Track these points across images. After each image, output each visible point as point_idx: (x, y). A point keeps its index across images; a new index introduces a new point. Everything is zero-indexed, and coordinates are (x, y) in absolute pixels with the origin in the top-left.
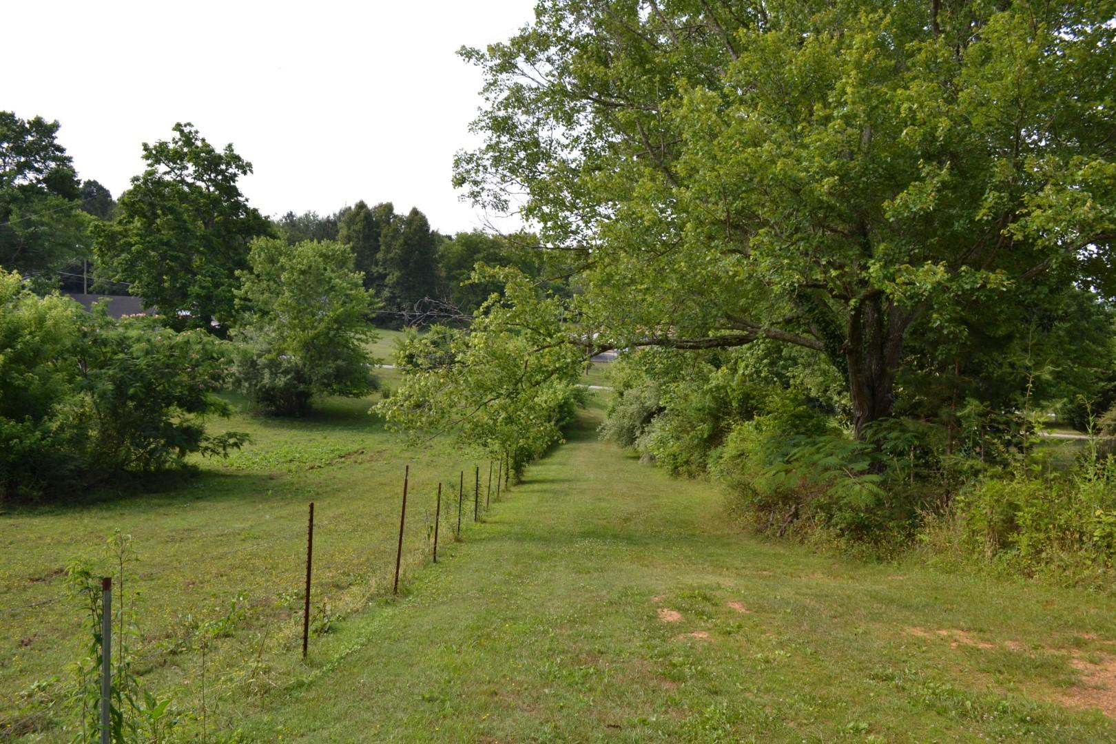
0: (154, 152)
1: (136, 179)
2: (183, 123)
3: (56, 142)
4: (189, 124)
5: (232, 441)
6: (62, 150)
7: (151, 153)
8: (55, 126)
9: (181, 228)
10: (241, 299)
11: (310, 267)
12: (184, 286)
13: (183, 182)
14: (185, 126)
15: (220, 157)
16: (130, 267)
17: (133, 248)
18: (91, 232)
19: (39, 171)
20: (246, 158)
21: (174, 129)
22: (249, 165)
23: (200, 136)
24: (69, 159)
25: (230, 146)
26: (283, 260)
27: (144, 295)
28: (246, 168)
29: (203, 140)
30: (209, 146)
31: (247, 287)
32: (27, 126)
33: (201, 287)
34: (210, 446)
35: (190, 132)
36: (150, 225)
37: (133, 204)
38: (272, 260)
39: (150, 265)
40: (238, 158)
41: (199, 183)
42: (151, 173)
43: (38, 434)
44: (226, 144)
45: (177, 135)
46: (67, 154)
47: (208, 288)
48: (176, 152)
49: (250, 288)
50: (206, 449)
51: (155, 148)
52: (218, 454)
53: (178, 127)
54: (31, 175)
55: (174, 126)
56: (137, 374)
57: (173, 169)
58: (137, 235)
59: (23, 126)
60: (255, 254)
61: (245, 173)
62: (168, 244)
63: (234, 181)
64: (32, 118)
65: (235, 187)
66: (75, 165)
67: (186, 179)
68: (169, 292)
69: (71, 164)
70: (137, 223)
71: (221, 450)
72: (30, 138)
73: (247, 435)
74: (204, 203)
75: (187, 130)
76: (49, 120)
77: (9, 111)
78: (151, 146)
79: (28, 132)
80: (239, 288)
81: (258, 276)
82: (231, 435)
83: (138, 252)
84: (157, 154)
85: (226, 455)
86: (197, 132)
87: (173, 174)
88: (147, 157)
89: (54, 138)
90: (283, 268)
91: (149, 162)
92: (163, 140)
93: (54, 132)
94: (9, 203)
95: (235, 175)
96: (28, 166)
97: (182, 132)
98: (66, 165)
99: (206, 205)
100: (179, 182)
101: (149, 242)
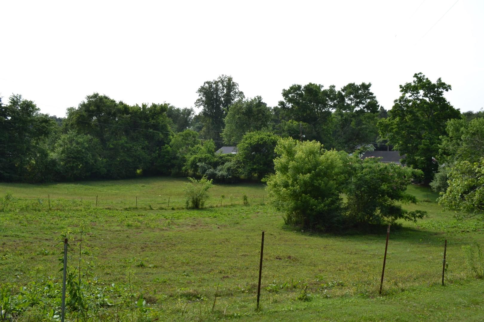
0: (405, 88)
1: (396, 101)
2: (417, 73)
3: (370, 91)
4: (421, 73)
5: (418, 215)
6: (372, 94)
7: (403, 89)
8: (370, 85)
9: (416, 119)
10: (442, 149)
11: (478, 131)
12: (417, 145)
13: (418, 99)
14: (419, 74)
15: (434, 85)
16: (393, 139)
17: (394, 130)
18: (378, 125)
19: (363, 104)
20: (447, 83)
21: (414, 77)
22: (449, 86)
23: (426, 77)
24: (375, 97)
25: (440, 79)
26: (462, 129)
27: (400, 150)
28: (448, 88)
29: (427, 79)
30: (429, 81)
31: (444, 143)
32: (359, 87)
33: (424, 145)
34: (408, 216)
35: (421, 77)
36: (403, 120)
37: (395, 111)
38: (457, 130)
39: (403, 137)
40: (444, 84)
41: (425, 98)
42: (402, 98)
43: (322, 205)
44: (438, 78)
45: (415, 79)
46: (374, 95)
47: (428, 145)
48: (414, 86)
49: (446, 144)
50: (406, 217)
51: (405, 86)
52: (412, 220)
53: (416, 76)
54: (361, 106)
55: (414, 75)
56: (366, 182)
57: (413, 94)
58: (396, 124)
59: (358, 87)
60: (449, 127)
61: (447, 90)
62: (409, 127)
63: (442, 95)
64: (361, 84)
65: (442, 98)
66: (377, 99)
67: (419, 97)
68: (411, 148)
69: (376, 99)
70: (397, 119)
71: (413, 218)
72: (360, 91)
73: (426, 212)
74: (426, 107)
75: (419, 76)
76: (367, 83)
77: (353, 83)
78: (403, 86)
79: (360, 89)
80: (440, 144)
81: (451, 138)
82: (418, 212)
83: (396, 132)
84: (406, 89)
85: (415, 221)
86: (424, 76)
87: (413, 96)
88: (402, 91)
89: (369, 90)
90: (462, 133)
91: (403, 93)
92: (409, 82)
93: (369, 88)
94: (351, 118)
95: (442, 92)
96: (360, 102)
97: (417, 77)
98: (373, 100)
99: (427, 108)
100: (416, 99)
101: (401, 127)
